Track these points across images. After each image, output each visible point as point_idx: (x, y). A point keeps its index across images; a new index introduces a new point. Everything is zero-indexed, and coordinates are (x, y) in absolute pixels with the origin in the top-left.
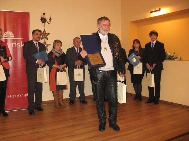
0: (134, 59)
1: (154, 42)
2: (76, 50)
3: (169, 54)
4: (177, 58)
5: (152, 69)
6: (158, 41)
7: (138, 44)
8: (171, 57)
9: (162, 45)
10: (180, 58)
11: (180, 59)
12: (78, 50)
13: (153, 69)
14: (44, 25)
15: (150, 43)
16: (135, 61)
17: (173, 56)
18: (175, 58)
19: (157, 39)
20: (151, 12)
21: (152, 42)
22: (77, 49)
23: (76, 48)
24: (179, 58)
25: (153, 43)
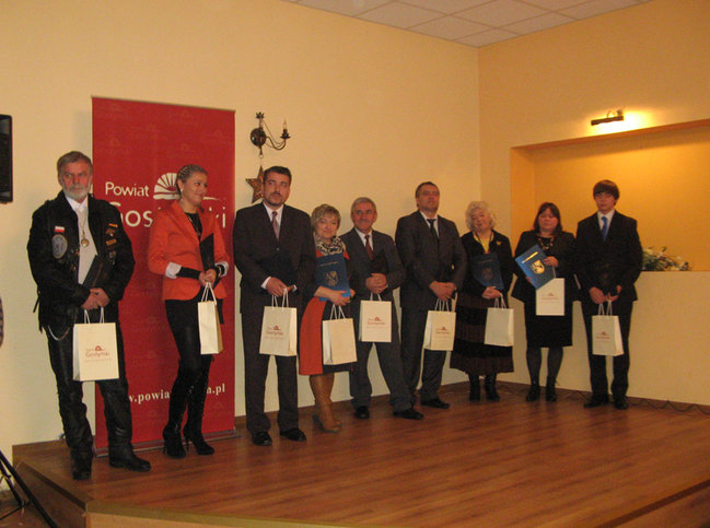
0: (538, 263)
1: (609, 216)
2: (364, 241)
3: (650, 252)
4: (675, 264)
5: (610, 302)
6: (620, 212)
7: (555, 219)
8: (657, 261)
9: (632, 223)
10: (687, 264)
11: (686, 268)
12: (370, 240)
13: (613, 303)
14: (261, 153)
15: (595, 217)
16: (540, 270)
17: (663, 259)
18: (669, 264)
19: (616, 207)
20: (594, 123)
21: (600, 215)
22: (367, 238)
23: (362, 236)
24: (682, 264)
25: (604, 219)
